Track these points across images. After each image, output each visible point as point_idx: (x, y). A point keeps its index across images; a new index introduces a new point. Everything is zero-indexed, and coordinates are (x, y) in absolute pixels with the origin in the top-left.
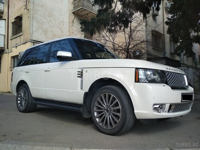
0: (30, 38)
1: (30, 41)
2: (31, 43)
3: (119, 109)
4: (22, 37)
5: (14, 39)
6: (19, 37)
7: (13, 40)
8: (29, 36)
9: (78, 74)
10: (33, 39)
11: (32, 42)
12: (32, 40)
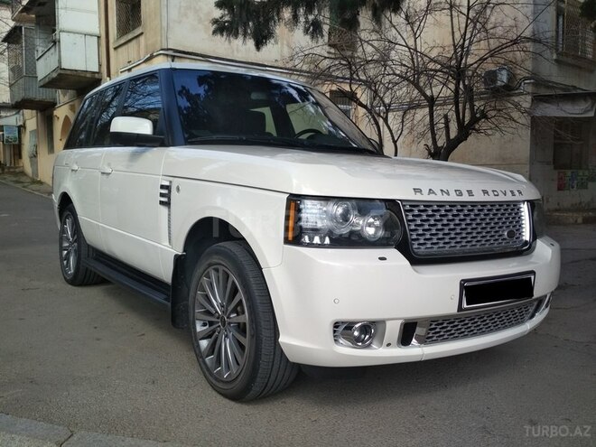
0: (161, 43)
1: (161, 52)
2: (165, 57)
3: (245, 324)
4: (142, 39)
5: (124, 48)
6: (134, 41)
7: (120, 50)
8: (159, 38)
9: (162, 195)
10: (169, 47)
11: (167, 55)
12: (168, 49)
